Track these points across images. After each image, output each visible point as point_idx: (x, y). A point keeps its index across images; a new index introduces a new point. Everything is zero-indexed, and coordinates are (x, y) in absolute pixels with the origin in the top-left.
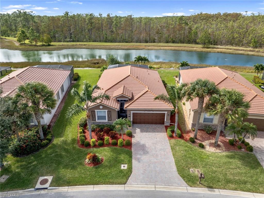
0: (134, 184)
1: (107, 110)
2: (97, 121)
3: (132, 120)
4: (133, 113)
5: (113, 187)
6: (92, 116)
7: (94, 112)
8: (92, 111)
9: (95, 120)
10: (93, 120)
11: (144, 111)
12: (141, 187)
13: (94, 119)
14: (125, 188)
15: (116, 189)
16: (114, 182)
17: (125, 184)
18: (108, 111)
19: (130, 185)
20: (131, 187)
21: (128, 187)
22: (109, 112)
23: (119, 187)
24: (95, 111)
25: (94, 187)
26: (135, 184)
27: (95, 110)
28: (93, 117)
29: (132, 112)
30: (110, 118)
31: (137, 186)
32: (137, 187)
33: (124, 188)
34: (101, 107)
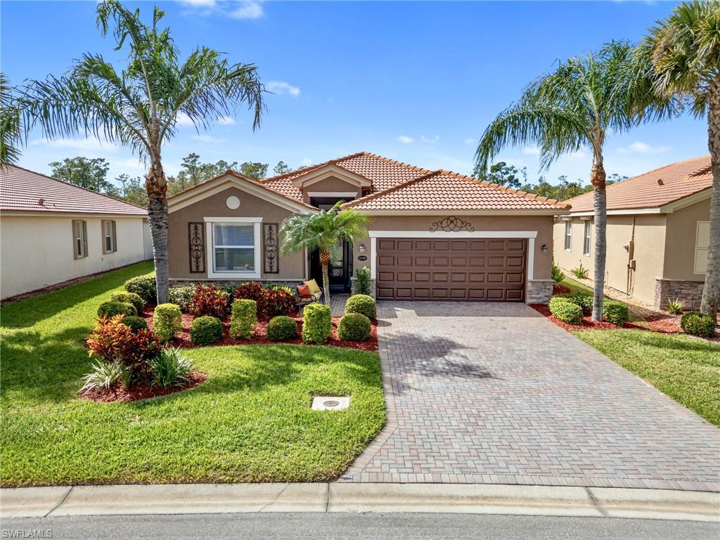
0: (404, 478)
1: (260, 219)
2: (211, 275)
3: (373, 276)
4: (380, 241)
5: (231, 496)
6: (190, 249)
7: (200, 227)
8: (190, 224)
9: (204, 271)
10: (194, 269)
11: (431, 230)
12: (471, 498)
13: (197, 267)
14: (334, 500)
15: (256, 509)
16: (242, 468)
17: (330, 479)
18: (263, 225)
19: (373, 488)
20: (384, 495)
21: (360, 495)
22: (267, 227)
23: (279, 495)
24: (203, 224)
25: (65, 498)
26: (412, 478)
27: (206, 219)
28: (194, 253)
29: (374, 235)
30: (271, 258)
31: (437, 489)
32: (439, 497)
33: (322, 501)
34: (233, 203)
